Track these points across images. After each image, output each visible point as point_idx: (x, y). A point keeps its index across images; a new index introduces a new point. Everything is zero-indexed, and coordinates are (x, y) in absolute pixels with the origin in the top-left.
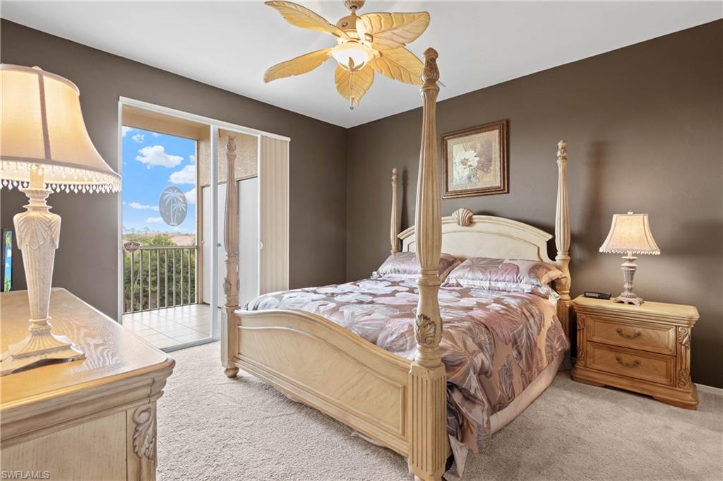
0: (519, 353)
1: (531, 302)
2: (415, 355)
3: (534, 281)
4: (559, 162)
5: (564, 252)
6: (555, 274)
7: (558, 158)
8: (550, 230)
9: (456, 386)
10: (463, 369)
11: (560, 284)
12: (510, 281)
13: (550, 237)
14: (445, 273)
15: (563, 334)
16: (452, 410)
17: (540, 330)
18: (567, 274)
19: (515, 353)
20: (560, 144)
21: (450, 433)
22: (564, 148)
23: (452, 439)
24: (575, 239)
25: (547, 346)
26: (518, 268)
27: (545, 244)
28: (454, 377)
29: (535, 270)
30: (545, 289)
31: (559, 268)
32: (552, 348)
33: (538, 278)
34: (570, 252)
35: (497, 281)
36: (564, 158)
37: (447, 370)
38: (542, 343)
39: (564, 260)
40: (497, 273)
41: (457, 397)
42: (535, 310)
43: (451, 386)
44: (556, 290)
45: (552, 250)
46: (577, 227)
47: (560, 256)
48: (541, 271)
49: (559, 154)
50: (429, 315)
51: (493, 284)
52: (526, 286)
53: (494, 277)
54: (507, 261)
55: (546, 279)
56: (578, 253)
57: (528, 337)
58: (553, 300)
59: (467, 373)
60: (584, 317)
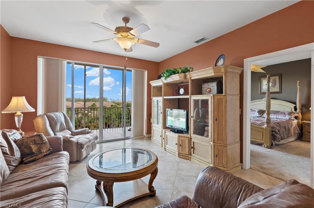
0: (286, 130)
1: (289, 121)
2: (265, 126)
3: (290, 116)
4: (298, 86)
5: (299, 109)
6: (296, 115)
7: (297, 85)
8: (295, 103)
9: (274, 131)
10: (275, 129)
11: (298, 118)
12: (283, 116)
13: (295, 105)
14: (262, 114)
15: (298, 129)
16: (273, 135)
17: (291, 127)
18: (301, 115)
19: (285, 130)
20: (298, 82)
21: (272, 139)
22: (299, 83)
23: (272, 141)
24: (303, 106)
25: (293, 131)
26: (285, 113)
27: (294, 107)
28: (273, 130)
29: (290, 114)
30: (293, 118)
31: (298, 113)
32: (295, 131)
33: (291, 115)
34: (301, 109)
35: (278, 116)
36: (299, 85)
37: (272, 128)
38: (292, 130)
39: (299, 111)
40: (278, 114)
41: (274, 133)
42: (290, 122)
43: (272, 131)
44: (297, 119)
45: (295, 109)
46: (304, 103)
47: (298, 111)
48: (292, 114)
49: (298, 84)
50: (268, 118)
51: (277, 117)
52: (287, 117)
53: (278, 115)
54: (281, 111)
55: (293, 116)
56: (304, 110)
57: (288, 127)
58: (296, 121)
59: (276, 129)
60: (305, 125)
